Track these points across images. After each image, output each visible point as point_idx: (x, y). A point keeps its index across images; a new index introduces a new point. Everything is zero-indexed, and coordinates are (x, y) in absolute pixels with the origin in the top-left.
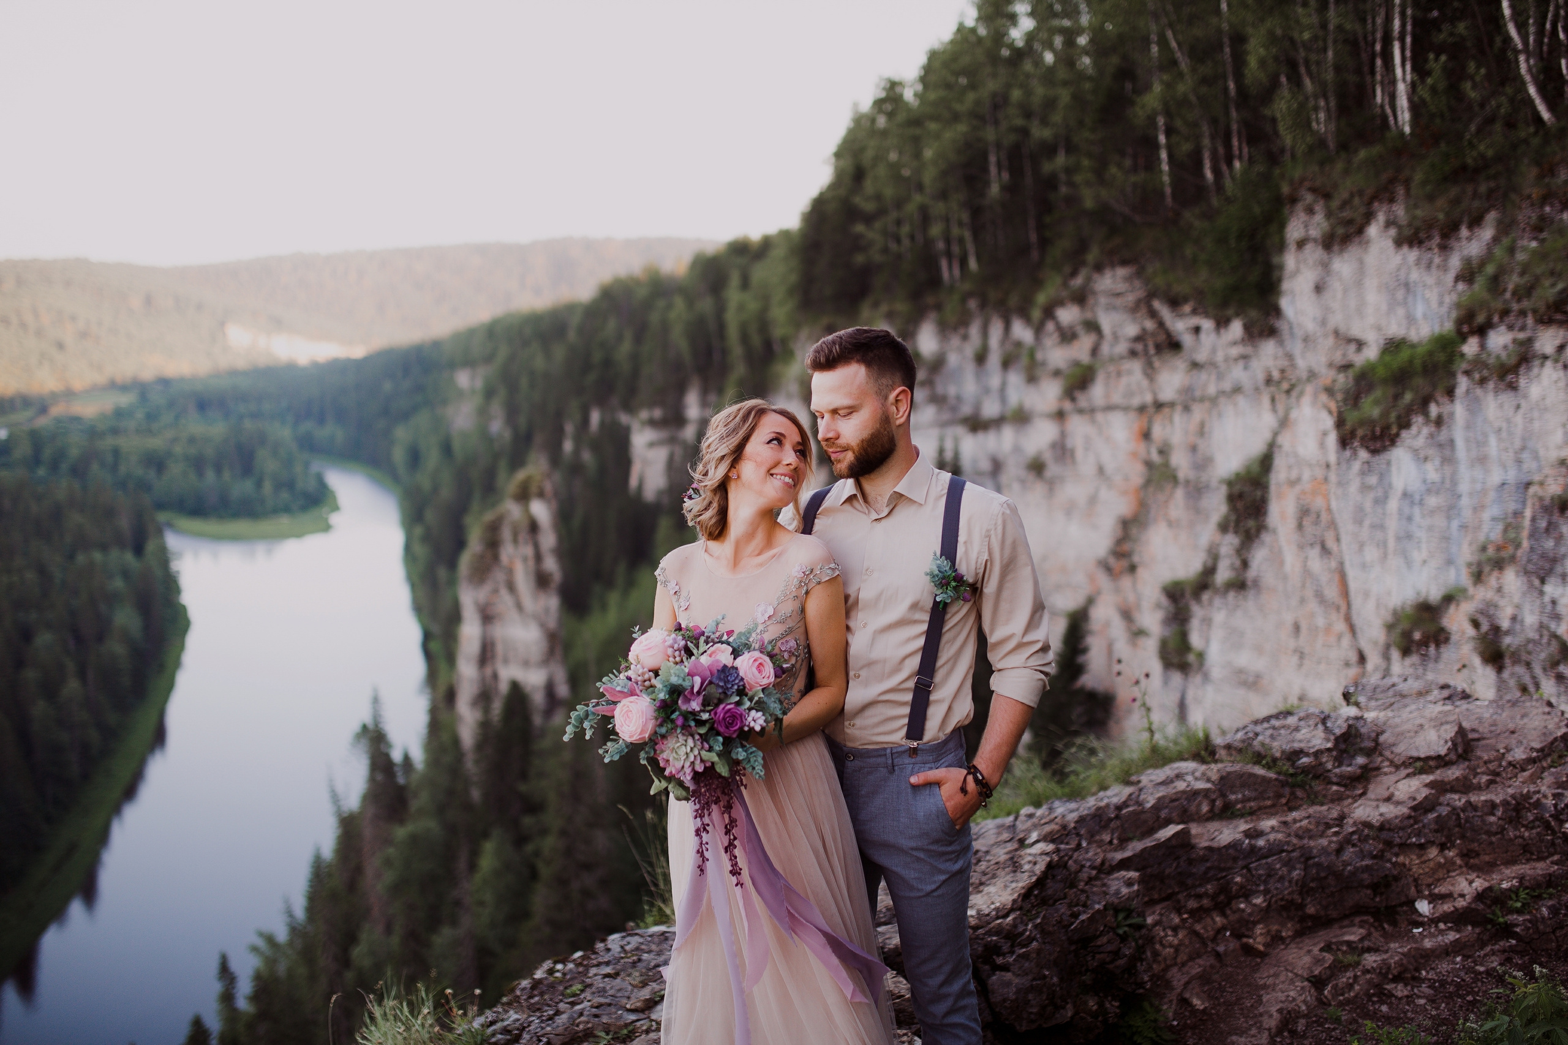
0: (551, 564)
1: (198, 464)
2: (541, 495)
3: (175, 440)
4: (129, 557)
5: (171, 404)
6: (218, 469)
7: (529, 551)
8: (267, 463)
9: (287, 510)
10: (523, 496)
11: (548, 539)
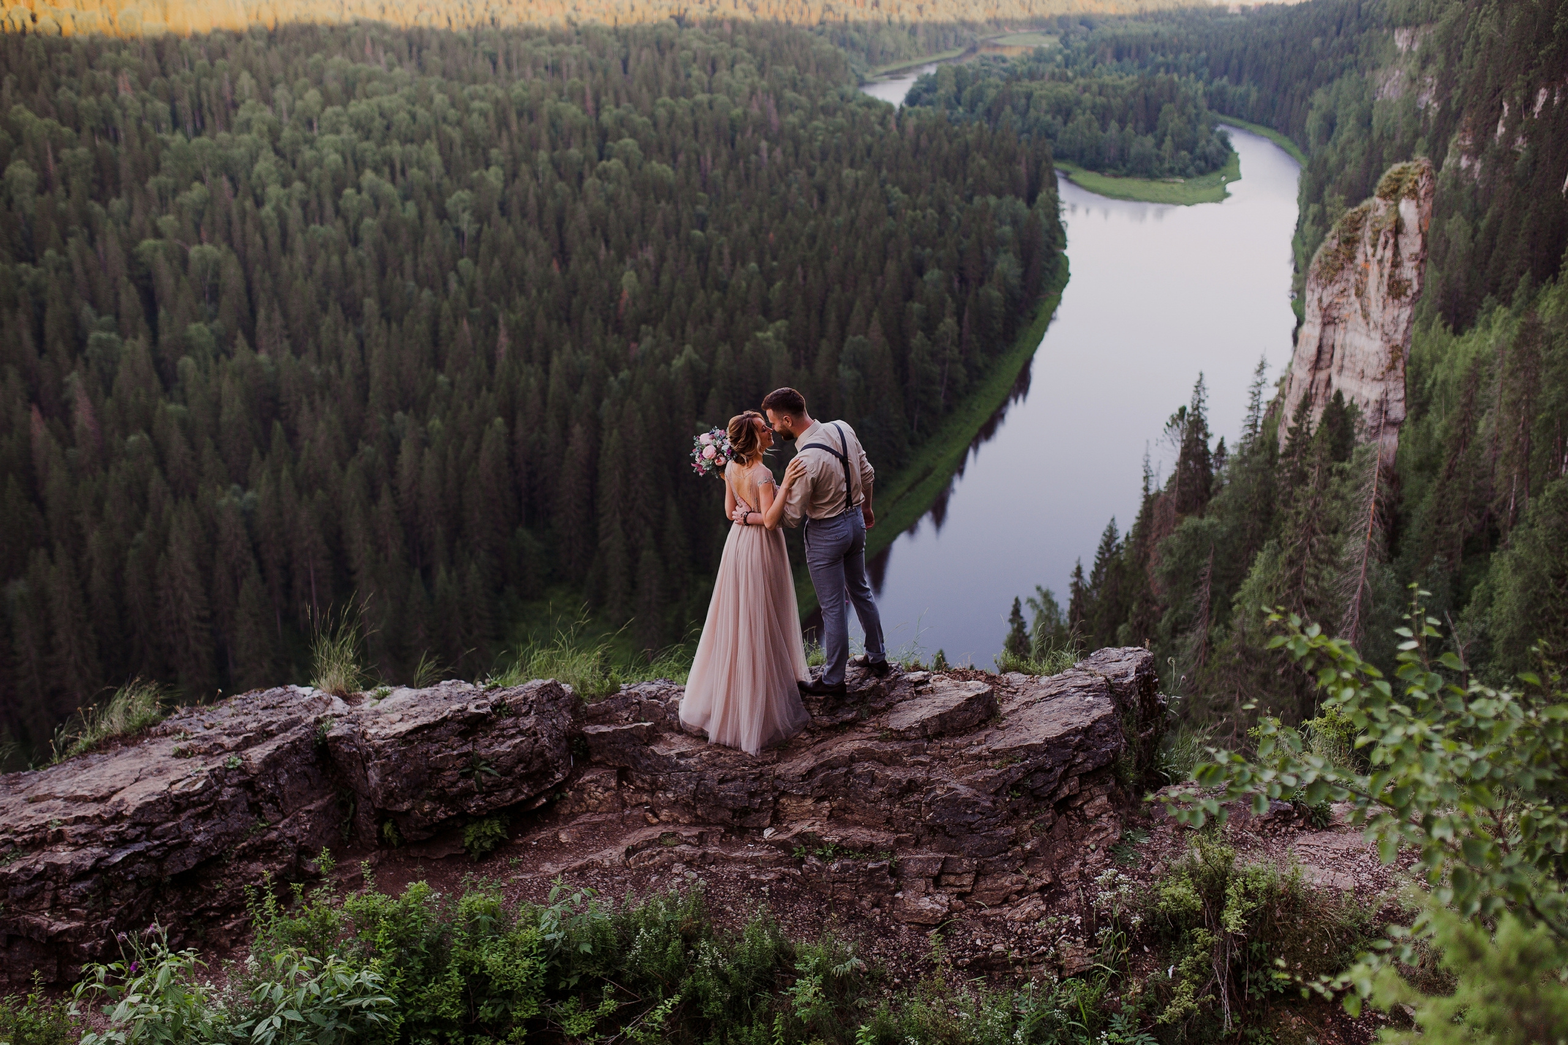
0: (1409, 271)
1: (1103, 115)
2: (1413, 193)
3: (1086, 89)
4: (1021, 203)
5: (1090, 50)
6: (1122, 123)
7: (1389, 253)
8: (1172, 120)
9: (1183, 173)
10: (1393, 194)
11: (1411, 244)
